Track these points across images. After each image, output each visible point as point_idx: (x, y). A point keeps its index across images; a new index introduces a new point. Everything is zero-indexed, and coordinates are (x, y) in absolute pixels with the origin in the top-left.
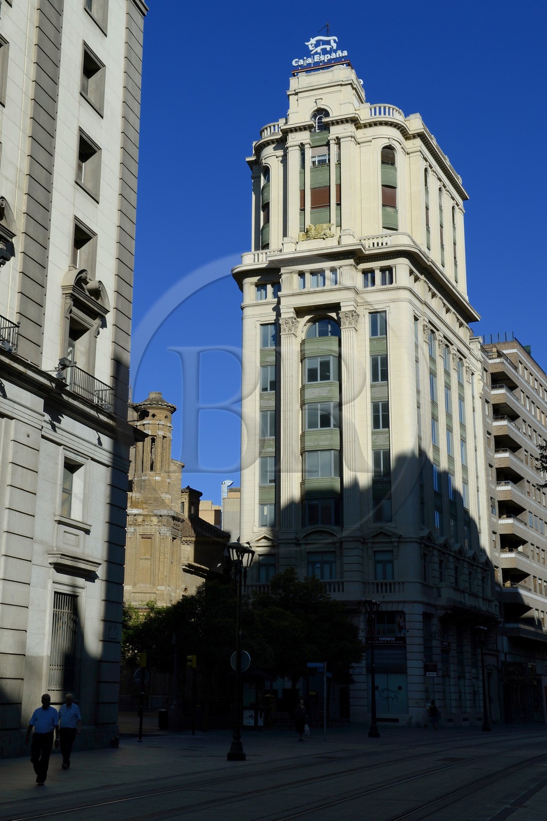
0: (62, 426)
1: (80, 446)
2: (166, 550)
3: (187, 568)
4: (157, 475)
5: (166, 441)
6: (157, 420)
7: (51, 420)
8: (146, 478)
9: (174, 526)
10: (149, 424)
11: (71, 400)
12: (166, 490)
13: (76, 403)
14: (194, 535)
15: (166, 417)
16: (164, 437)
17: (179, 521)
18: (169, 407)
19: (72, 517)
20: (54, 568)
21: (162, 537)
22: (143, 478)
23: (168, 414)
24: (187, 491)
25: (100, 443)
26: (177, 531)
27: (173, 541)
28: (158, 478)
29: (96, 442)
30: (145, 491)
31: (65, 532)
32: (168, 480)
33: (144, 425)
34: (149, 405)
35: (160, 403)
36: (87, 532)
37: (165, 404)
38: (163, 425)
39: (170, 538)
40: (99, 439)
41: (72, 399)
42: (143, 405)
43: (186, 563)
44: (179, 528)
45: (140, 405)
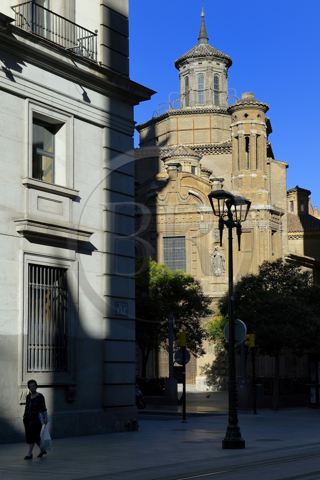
0: (23, 74)
1: (55, 100)
2: (266, 242)
3: (290, 259)
4: (253, 172)
5: (261, 139)
6: (250, 120)
7: (5, 67)
8: (243, 175)
9: (273, 219)
10: (242, 124)
11: (28, 42)
12: (263, 186)
13: (37, 46)
14: (302, 230)
15: (258, 116)
16: (258, 135)
17: (278, 215)
18: (261, 106)
19: (56, 183)
20: (25, 237)
21: (260, 230)
22: (240, 176)
23: (261, 113)
24: (295, 191)
25: (86, 98)
26: (277, 224)
27: (272, 234)
28: (254, 175)
29: (81, 98)
30: (242, 188)
31: (39, 197)
32: (264, 177)
33: (237, 125)
34: (241, 106)
35: (251, 103)
36: (75, 198)
37: (257, 102)
38: (256, 124)
39: (269, 231)
40: (85, 94)
41: (31, 41)
42: (236, 106)
43: (288, 254)
44: (279, 221)
45: (232, 107)
